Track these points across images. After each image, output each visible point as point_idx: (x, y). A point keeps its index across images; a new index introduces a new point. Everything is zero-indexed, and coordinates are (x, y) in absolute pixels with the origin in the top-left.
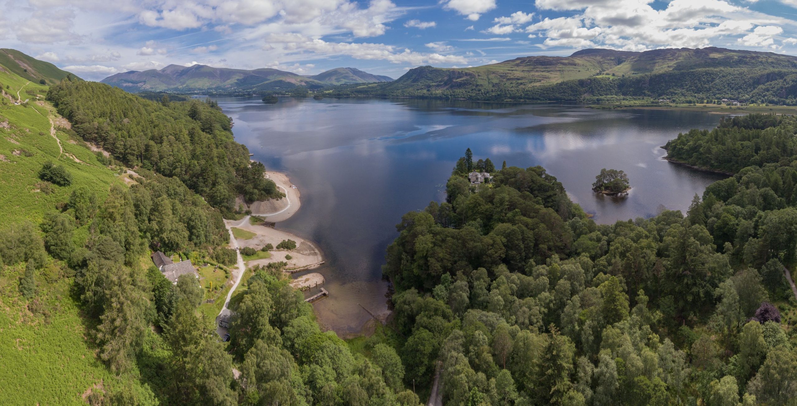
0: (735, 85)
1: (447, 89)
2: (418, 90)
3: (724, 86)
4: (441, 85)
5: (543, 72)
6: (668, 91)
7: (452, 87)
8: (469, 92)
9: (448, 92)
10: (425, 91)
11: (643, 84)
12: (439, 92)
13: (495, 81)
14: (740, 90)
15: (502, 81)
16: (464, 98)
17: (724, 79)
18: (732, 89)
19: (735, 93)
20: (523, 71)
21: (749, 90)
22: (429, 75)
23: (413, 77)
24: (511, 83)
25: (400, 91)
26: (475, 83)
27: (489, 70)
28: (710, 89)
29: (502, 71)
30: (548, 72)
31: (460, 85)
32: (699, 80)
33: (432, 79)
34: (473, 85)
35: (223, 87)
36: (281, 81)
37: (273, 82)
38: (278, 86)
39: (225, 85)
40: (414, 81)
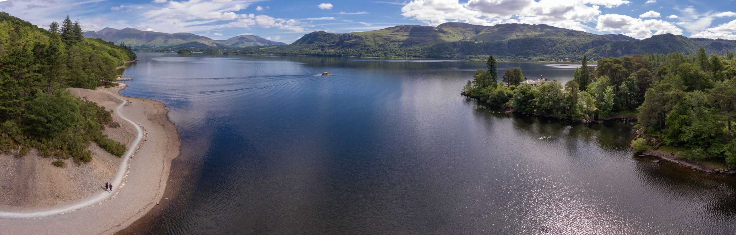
0: (571, 49)
1: (340, 49)
2: (313, 49)
3: (563, 50)
4: (333, 46)
5: (420, 36)
6: (523, 52)
7: (343, 47)
8: (359, 51)
9: (341, 51)
10: (320, 50)
11: (503, 46)
12: (332, 51)
13: (381, 43)
14: (575, 53)
15: (387, 43)
16: (355, 55)
17: (563, 45)
18: (569, 52)
19: (572, 54)
20: (403, 35)
21: (581, 52)
22: (323, 38)
23: (308, 40)
24: (394, 45)
25: (298, 50)
26: (363, 44)
27: (375, 35)
28: (553, 52)
29: (385, 35)
30: (424, 36)
31: (351, 46)
32: (545, 45)
33: (325, 41)
34: (362, 46)
35: (147, 46)
36: (196, 43)
37: (189, 43)
38: (193, 47)
39: (150, 45)
40: (310, 43)
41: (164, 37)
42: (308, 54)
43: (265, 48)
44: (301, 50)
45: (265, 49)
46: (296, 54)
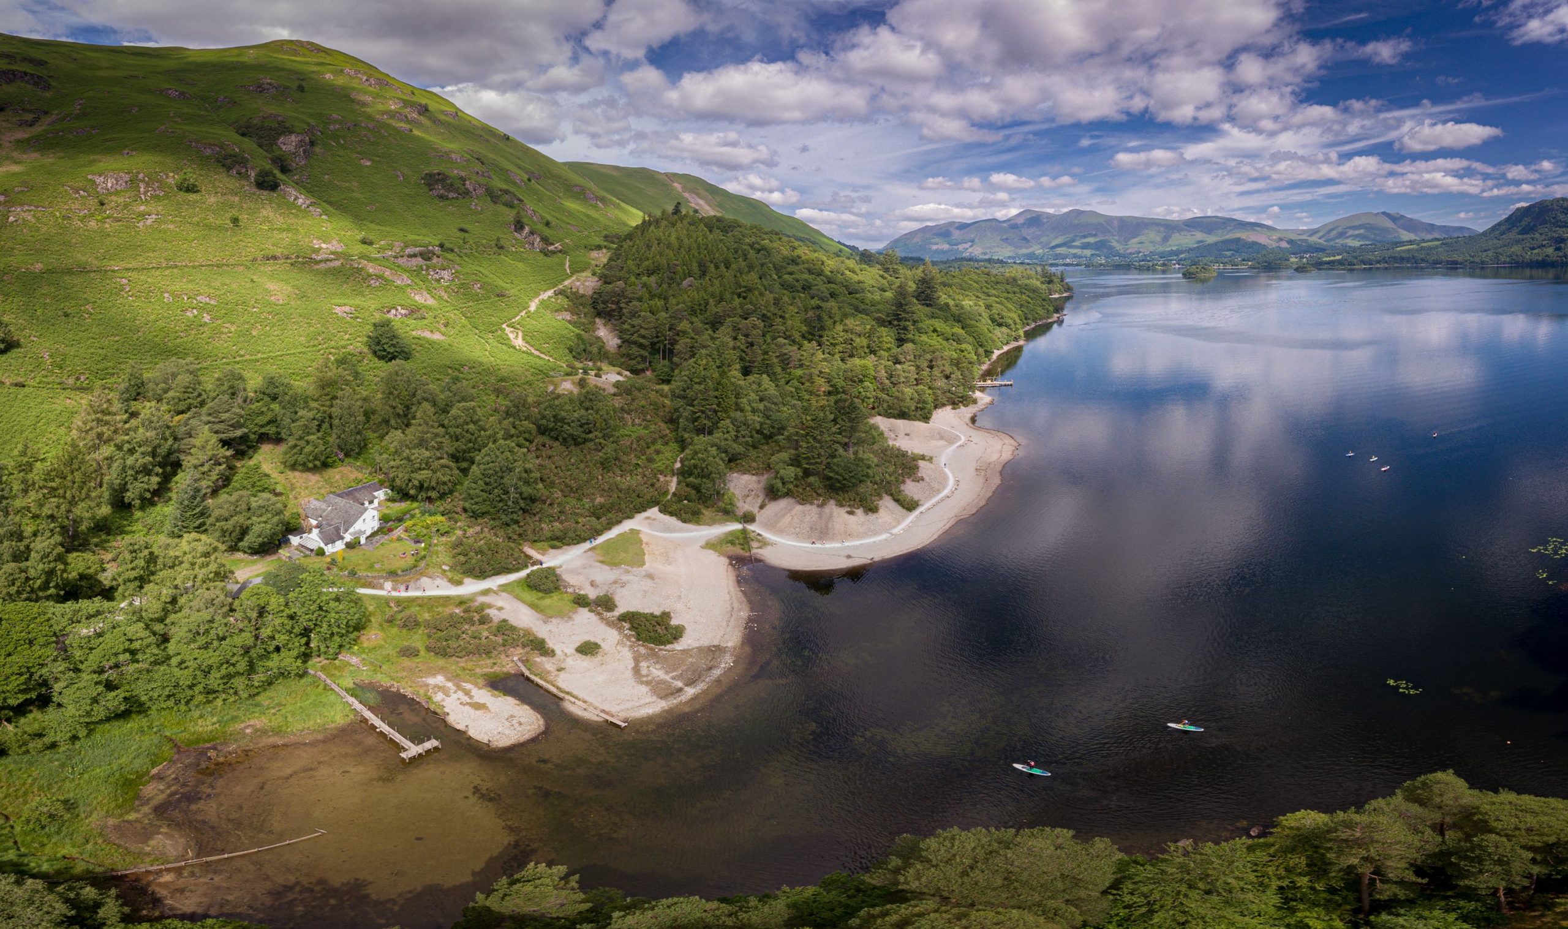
2: (1533, 249)
10: (1550, 251)
22: (1562, 217)
23: (1524, 223)
25: (1490, 253)
36: (1238, 240)
37: (1220, 242)
38: (1230, 250)
40: (1525, 231)
41: (1162, 229)
42: (1517, 263)
44: (1500, 250)
45: (1411, 250)
46: (1483, 263)
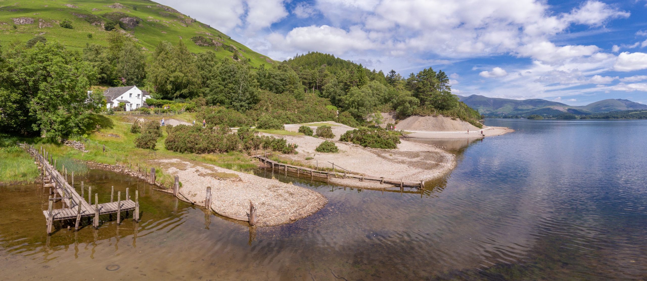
35: (495, 113)
36: (549, 109)
37: (541, 109)
38: (545, 113)
39: (497, 112)
41: (513, 104)
43: (636, 112)
45: (636, 114)
